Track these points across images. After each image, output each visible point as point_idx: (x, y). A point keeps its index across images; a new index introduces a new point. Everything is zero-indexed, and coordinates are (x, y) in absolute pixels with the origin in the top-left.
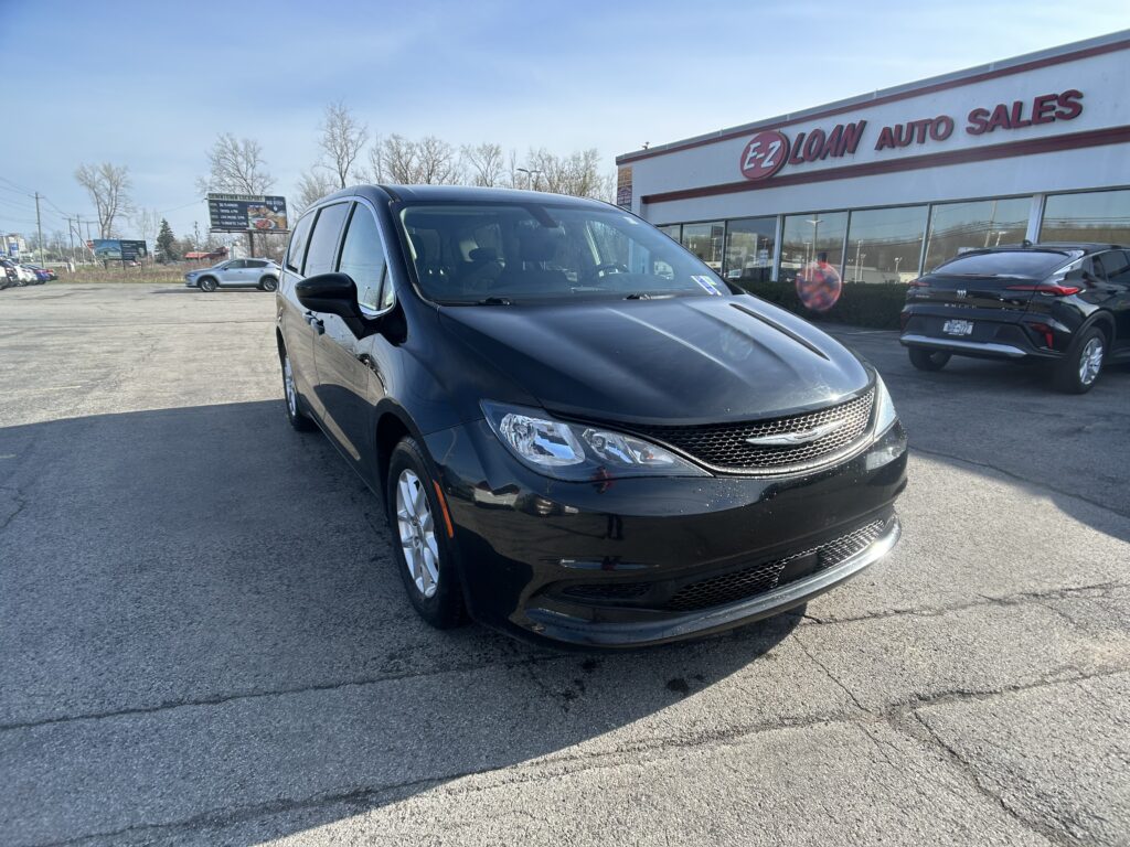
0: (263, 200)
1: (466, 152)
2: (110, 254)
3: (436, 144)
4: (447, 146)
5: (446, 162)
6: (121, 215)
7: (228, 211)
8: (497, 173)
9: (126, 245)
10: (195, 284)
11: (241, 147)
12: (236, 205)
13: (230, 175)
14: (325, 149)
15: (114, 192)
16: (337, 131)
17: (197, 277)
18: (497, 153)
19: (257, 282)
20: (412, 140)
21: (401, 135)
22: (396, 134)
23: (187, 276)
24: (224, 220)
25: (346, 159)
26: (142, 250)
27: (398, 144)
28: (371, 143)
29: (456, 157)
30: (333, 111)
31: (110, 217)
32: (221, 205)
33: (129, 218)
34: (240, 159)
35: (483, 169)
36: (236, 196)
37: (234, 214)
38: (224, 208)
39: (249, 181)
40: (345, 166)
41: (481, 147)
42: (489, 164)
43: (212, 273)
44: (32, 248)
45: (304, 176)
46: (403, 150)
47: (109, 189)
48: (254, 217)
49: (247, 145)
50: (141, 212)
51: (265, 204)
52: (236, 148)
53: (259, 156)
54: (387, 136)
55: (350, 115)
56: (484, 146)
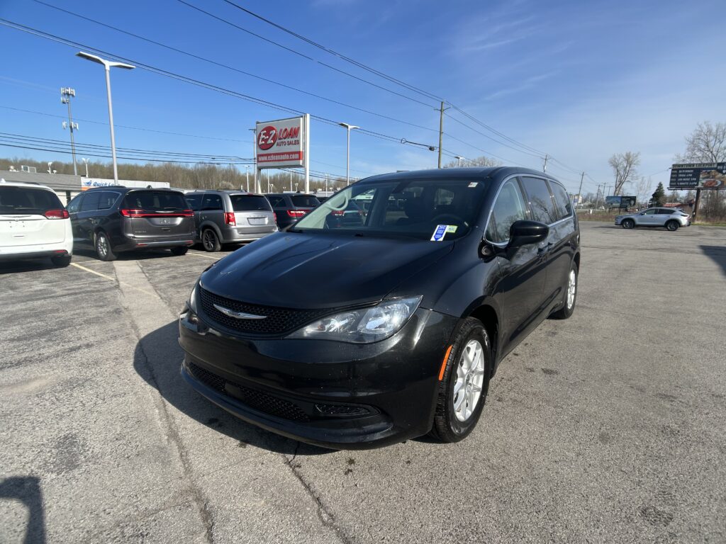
0: (715, 166)
2: (614, 204)
6: (628, 181)
7: (684, 175)
9: (624, 199)
10: (619, 223)
11: (714, 129)
12: (692, 171)
13: (700, 150)
15: (628, 168)
17: (622, 219)
19: (663, 224)
23: (616, 218)
24: (680, 182)
26: (632, 202)
31: (621, 183)
32: (680, 171)
33: (632, 183)
34: (712, 138)
36: (693, 165)
37: (688, 177)
38: (682, 173)
39: (715, 153)
43: (632, 217)
44: (584, 201)
47: (624, 167)
48: (704, 178)
49: (719, 128)
50: (640, 180)
51: (716, 169)
52: (709, 131)
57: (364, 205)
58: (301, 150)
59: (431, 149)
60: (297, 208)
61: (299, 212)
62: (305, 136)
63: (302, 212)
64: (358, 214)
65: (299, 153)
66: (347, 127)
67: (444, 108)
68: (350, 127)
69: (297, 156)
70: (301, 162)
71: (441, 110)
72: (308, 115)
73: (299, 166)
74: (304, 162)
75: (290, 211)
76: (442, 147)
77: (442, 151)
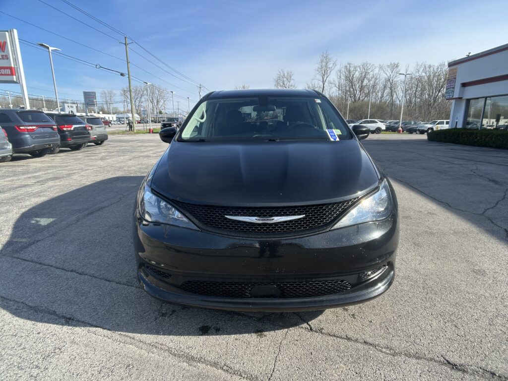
1: (381, 67)
3: (368, 65)
4: (373, 65)
5: (372, 73)
8: (396, 76)
11: (286, 74)
13: (280, 86)
14: (318, 72)
16: (324, 64)
18: (397, 66)
20: (356, 65)
21: (351, 63)
22: (349, 63)
25: (326, 76)
27: (350, 67)
28: (337, 68)
29: (377, 71)
30: (323, 55)
34: (285, 79)
35: (388, 75)
40: (325, 78)
41: (389, 64)
42: (392, 72)
45: (308, 85)
46: (352, 69)
49: (288, 73)
52: (284, 75)
53: (292, 78)
54: (345, 64)
55: (330, 56)
56: (391, 63)
57: (86, 120)
58: (13, 66)
59: (122, 75)
60: (27, 124)
61: (31, 128)
62: (14, 52)
63: (34, 127)
64: (85, 128)
65: (11, 68)
66: (48, 48)
67: (127, 42)
68: (51, 48)
69: (8, 71)
70: (15, 78)
71: (125, 44)
72: (15, 31)
73: (13, 82)
74: (18, 78)
75: (19, 127)
76: (130, 74)
77: (131, 77)
